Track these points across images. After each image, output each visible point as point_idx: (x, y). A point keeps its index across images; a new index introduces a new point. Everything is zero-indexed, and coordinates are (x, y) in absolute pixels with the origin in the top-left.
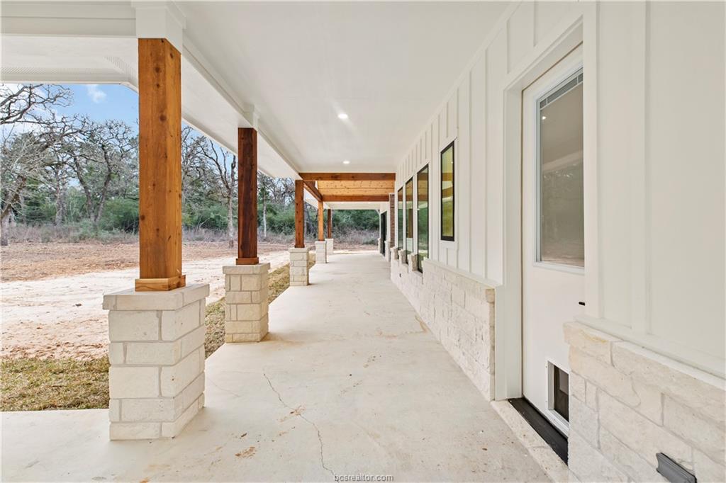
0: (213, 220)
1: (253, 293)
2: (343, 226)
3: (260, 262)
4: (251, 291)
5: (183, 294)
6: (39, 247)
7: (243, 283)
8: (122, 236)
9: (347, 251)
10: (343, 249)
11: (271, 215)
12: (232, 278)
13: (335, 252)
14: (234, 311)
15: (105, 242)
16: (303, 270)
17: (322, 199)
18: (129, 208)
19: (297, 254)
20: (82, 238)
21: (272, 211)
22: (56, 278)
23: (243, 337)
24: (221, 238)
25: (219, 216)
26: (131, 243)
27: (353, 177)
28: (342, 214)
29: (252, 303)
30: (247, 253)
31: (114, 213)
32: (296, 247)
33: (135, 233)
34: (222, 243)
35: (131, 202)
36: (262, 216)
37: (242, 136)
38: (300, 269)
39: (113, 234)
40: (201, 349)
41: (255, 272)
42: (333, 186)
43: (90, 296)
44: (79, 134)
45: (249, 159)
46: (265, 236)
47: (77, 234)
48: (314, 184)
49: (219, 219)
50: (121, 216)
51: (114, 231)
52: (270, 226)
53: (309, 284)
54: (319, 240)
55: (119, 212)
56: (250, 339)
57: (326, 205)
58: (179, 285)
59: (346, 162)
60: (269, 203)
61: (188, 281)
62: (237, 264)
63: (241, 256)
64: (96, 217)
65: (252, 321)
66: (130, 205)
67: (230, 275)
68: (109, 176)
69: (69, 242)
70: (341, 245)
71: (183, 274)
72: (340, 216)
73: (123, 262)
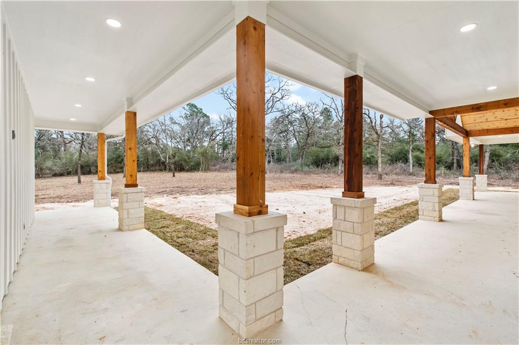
0: (369, 159)
1: (355, 224)
2: (506, 162)
3: (365, 196)
4: (354, 223)
5: (253, 222)
6: (278, 175)
7: (346, 214)
8: (314, 169)
9: (510, 189)
10: (503, 186)
11: (418, 153)
12: (338, 208)
13: (490, 188)
14: (339, 236)
15: (305, 173)
16: (434, 205)
17: (467, 134)
18: (319, 153)
19: (426, 190)
20: (296, 171)
21: (419, 150)
22: (278, 192)
23: (346, 262)
24: (374, 172)
25: (373, 156)
26: (318, 174)
27: (506, 104)
28: (505, 148)
29: (354, 233)
30: (353, 187)
31: (311, 156)
32: (425, 182)
33: (321, 168)
34: (374, 176)
35: (319, 149)
36: (409, 154)
37: (348, 85)
38: (430, 204)
39: (310, 168)
40: (279, 270)
41: (357, 206)
42: (483, 119)
43: (285, 204)
44: (294, 113)
45: (353, 103)
46: (411, 171)
47: (294, 168)
48: (454, 120)
49: (373, 158)
50: (314, 158)
51: (310, 167)
52: (417, 162)
53: (441, 220)
54: (464, 176)
55: (314, 156)
56: (351, 265)
57: (474, 142)
58: (260, 213)
59: (492, 88)
60: (417, 143)
61: (269, 209)
62: (343, 197)
63: (347, 189)
64: (302, 158)
65: (354, 250)
66: (319, 151)
67: (337, 205)
68: (308, 135)
69: (290, 173)
70: (502, 182)
71: (266, 204)
72: (501, 151)
73: (309, 186)
